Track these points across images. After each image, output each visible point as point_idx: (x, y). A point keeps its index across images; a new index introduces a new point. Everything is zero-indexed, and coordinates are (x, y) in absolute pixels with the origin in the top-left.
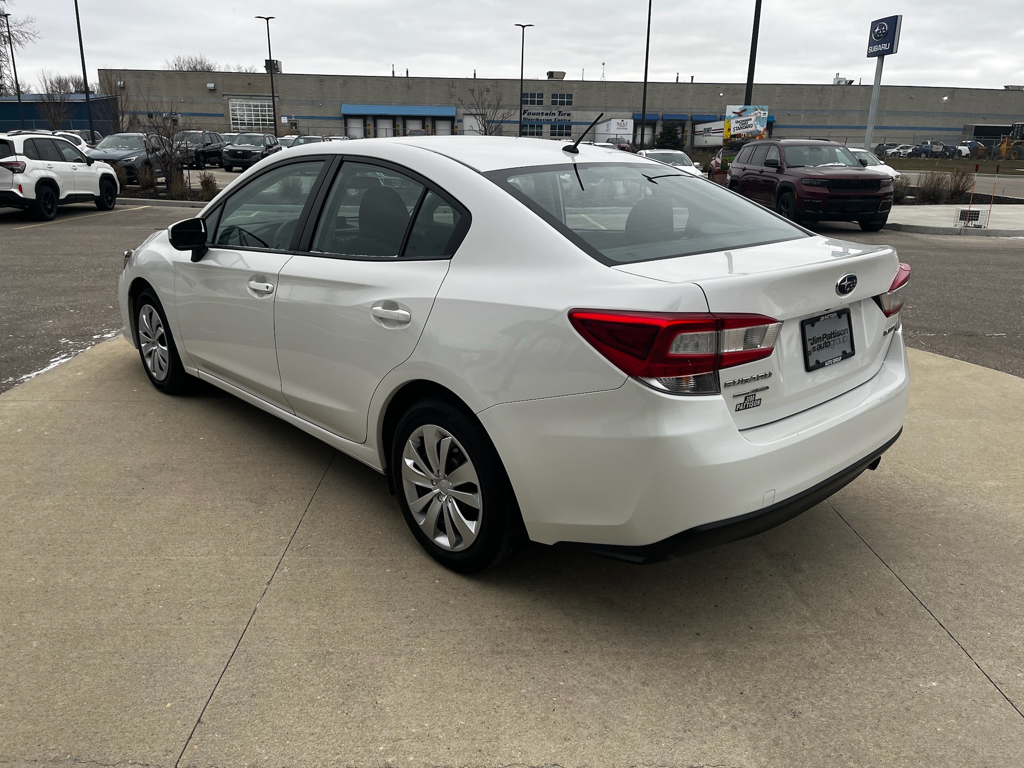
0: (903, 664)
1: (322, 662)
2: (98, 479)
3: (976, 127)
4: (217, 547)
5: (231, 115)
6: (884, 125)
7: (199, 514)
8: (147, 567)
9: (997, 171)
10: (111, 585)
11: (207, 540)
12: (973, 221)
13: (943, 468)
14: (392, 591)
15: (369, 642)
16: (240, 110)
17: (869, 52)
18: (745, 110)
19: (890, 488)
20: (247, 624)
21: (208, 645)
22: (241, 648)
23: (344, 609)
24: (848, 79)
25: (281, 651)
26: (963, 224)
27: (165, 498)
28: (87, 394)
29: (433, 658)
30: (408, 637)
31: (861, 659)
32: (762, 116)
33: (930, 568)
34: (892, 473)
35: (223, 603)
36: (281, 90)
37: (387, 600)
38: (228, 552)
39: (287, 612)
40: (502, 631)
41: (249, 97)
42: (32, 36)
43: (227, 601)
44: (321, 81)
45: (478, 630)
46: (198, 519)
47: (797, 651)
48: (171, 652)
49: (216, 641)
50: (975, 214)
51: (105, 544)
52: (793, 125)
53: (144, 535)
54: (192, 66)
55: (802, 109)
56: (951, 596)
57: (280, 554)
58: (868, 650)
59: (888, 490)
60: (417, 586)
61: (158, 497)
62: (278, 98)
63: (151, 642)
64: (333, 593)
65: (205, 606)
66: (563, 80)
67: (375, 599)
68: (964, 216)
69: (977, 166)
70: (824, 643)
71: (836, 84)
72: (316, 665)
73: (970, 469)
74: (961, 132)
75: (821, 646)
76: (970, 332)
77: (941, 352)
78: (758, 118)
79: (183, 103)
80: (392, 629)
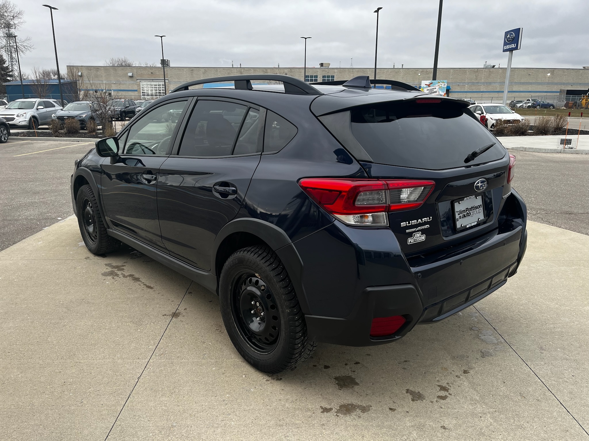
0: (538, 432)
1: (168, 433)
2: (43, 309)
3: (567, 90)
4: (109, 354)
5: (141, 90)
6: (514, 90)
7: (101, 332)
8: (66, 367)
9: (582, 115)
10: (42, 379)
11: (103, 349)
12: (568, 145)
13: (558, 298)
14: (215, 383)
15: (199, 418)
16: (147, 88)
17: (504, 49)
18: (432, 83)
19: (526, 312)
20: (123, 406)
21: (97, 421)
22: (118, 423)
23: (184, 396)
24: (492, 65)
25: (142, 425)
26: (562, 146)
27: (81, 321)
28: (42, 256)
29: (238, 429)
30: (223, 415)
31: (512, 428)
32: (443, 86)
33: (553, 365)
34: (527, 302)
35: (109, 392)
36: (169, 76)
37: (212, 389)
38: (116, 357)
39: (149, 398)
40: (283, 410)
41: (152, 80)
42: (29, 48)
43: (112, 391)
44: (192, 71)
45: (268, 409)
46: (100, 335)
47: (471, 424)
48: (74, 425)
49: (103, 418)
50: (569, 141)
51: (42, 352)
52: (461, 91)
53: (66, 346)
54: (120, 64)
55: (466, 82)
56: (567, 384)
57: (148, 358)
58: (516, 422)
59: (525, 313)
60: (231, 379)
61: (77, 321)
62: (168, 80)
63: (63, 418)
64: (179, 384)
65: (98, 394)
66: (329, 67)
67: (205, 388)
68: (563, 142)
69: (570, 113)
70: (488, 418)
71: (485, 67)
72: (164, 435)
73: (575, 299)
74: (558, 94)
75: (486, 420)
76: (570, 212)
77: (553, 224)
78: (440, 88)
79: (114, 84)
80: (214, 409)
